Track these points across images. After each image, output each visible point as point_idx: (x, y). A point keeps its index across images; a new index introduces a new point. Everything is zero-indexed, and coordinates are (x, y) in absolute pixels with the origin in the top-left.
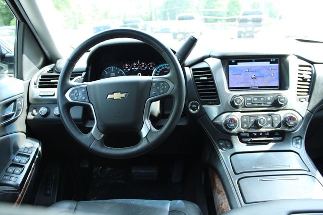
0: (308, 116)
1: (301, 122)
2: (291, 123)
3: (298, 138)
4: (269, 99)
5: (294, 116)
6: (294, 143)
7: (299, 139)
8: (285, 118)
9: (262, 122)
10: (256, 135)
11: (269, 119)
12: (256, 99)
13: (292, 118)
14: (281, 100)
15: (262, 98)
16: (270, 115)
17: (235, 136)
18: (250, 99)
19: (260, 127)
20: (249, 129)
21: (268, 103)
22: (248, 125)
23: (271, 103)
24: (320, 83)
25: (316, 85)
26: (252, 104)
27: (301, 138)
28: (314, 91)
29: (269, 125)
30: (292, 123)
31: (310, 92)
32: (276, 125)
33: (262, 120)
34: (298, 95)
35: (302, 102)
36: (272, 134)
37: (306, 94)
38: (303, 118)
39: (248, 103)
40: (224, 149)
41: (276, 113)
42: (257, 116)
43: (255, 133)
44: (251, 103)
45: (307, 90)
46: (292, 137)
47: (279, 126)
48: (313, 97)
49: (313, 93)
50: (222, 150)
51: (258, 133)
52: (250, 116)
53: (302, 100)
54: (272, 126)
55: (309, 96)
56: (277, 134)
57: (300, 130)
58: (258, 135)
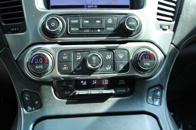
0: (172, 54)
1: (162, 62)
2: (145, 64)
3: (157, 88)
4: (110, 21)
5: (151, 52)
6: (150, 98)
7: (158, 90)
8: (137, 55)
9: (94, 62)
10: (85, 83)
11: (109, 57)
12: (87, 22)
13: (148, 56)
14: (130, 23)
15: (99, 20)
16: (110, 50)
17: (47, 87)
18: (76, 21)
19: (92, 71)
20: (72, 74)
21: (108, 29)
22: (70, 67)
23: (112, 29)
24: (191, 4)
25: (184, 7)
26: (80, 29)
27: (162, 88)
28: (181, 16)
29: (109, 68)
30: (148, 64)
31: (176, 17)
32: (121, 67)
33: (94, 58)
34: (158, 19)
35: (164, 30)
36: (113, 83)
37: (170, 19)
38: (165, 56)
39: (72, 29)
40: (30, 108)
41: (122, 46)
42: (88, 50)
43: (84, 80)
44: (77, 29)
45: (172, 14)
46: (147, 87)
47: (126, 69)
48: (180, 24)
49: (180, 19)
50: (26, 109)
51: (89, 81)
52: (76, 51)
53: (164, 27)
54: (114, 68)
55: (174, 23)
56: (122, 82)
57: (160, 75)
58: (90, 85)
